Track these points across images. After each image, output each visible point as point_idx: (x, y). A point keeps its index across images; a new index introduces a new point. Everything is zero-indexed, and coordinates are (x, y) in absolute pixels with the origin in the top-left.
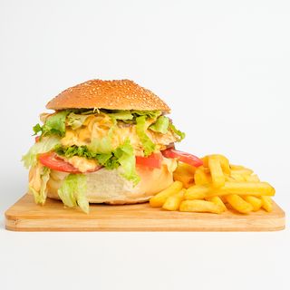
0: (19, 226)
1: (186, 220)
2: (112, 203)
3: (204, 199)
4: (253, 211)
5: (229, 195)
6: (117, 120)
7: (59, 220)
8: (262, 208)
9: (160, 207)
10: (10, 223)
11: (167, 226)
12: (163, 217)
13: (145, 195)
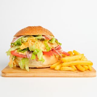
0: (6, 75)
1: (62, 74)
2: (37, 68)
3: (69, 66)
4: (85, 70)
5: (77, 65)
6: (38, 39)
7: (20, 73)
8: (89, 69)
9: (54, 69)
10: (3, 75)
11: (56, 76)
12: (55, 73)
13: (49, 65)
